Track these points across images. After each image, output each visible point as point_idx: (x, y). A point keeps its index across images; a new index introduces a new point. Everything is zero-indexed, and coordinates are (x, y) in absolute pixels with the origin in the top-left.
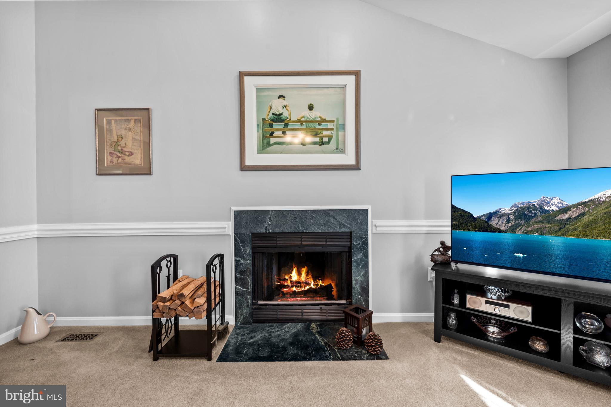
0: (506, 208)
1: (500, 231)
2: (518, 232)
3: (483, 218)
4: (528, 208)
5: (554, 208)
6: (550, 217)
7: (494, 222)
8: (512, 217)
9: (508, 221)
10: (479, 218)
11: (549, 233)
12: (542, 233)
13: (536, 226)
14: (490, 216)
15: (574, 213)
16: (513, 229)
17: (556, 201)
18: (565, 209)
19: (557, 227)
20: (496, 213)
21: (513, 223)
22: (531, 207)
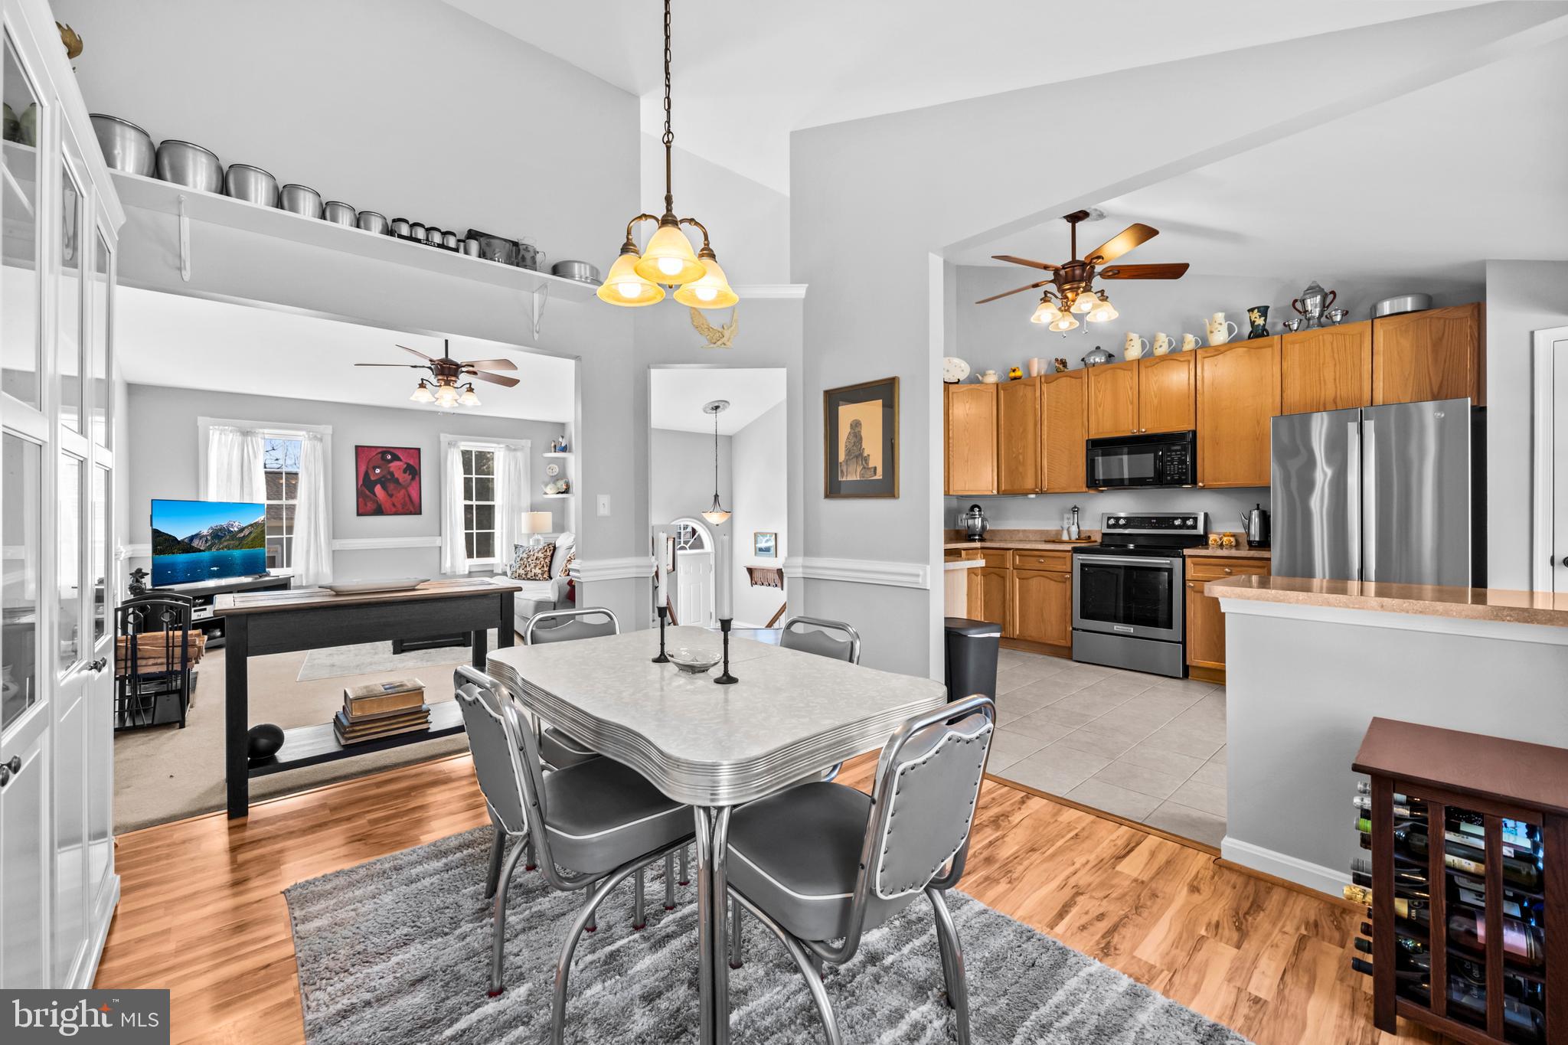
0: (205, 532)
1: (200, 551)
2: (214, 550)
3: (186, 541)
4: (220, 530)
5: (236, 529)
6: (233, 535)
7: (196, 543)
8: (209, 538)
9: (206, 541)
10: (183, 541)
11: (233, 548)
12: (229, 549)
13: (226, 544)
14: (192, 538)
15: (246, 532)
16: (209, 548)
17: (237, 524)
18: (242, 530)
19: (237, 543)
20: (196, 536)
21: (210, 543)
22: (222, 529)
